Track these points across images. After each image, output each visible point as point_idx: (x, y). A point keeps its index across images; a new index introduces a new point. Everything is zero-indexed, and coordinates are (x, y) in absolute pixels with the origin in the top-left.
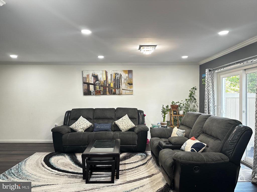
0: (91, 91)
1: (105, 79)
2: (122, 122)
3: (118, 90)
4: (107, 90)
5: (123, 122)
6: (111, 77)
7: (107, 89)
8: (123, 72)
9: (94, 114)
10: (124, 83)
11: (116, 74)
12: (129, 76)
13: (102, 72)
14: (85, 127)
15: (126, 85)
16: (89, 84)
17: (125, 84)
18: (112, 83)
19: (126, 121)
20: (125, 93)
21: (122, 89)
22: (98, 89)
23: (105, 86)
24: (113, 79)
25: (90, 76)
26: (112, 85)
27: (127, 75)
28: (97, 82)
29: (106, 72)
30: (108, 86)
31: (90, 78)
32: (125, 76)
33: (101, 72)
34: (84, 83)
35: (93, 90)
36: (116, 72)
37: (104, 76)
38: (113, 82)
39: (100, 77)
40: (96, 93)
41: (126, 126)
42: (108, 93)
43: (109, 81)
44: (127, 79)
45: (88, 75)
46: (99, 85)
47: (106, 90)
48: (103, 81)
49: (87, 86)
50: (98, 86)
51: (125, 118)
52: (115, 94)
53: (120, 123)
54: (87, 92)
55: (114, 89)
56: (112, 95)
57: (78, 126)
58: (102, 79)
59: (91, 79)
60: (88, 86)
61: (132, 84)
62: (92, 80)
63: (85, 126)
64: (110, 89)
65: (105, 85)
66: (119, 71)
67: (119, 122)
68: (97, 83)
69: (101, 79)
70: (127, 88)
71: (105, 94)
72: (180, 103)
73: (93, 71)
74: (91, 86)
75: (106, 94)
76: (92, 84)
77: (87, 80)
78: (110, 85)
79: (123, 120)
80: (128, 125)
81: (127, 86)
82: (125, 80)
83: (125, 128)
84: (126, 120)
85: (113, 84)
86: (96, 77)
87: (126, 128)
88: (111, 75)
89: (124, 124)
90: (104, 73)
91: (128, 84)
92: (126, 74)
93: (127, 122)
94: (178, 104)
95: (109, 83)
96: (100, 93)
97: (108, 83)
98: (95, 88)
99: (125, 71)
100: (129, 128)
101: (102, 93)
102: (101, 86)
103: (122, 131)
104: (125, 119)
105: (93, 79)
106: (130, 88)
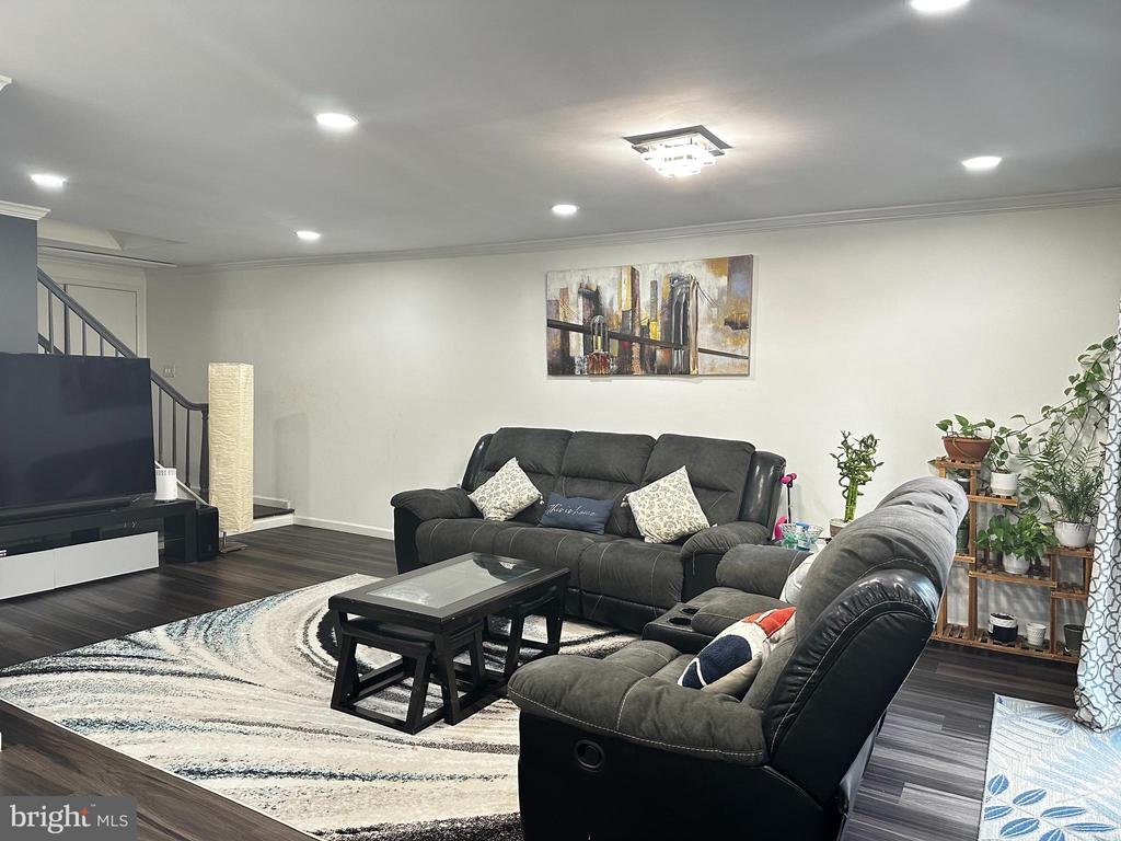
0: (573, 359)
1: (627, 305)
2: (653, 498)
3: (681, 353)
4: (636, 355)
5: (655, 500)
6: (654, 295)
7: (636, 348)
8: (704, 269)
9: (562, 454)
10: (710, 319)
11: (672, 280)
12: (735, 285)
13: (617, 276)
14: (510, 502)
15: (716, 329)
16: (566, 328)
17: (712, 325)
18: (656, 320)
19: (669, 500)
20: (712, 369)
21: (701, 350)
22: (599, 350)
23: (628, 336)
24: (660, 303)
25: (573, 294)
26: (656, 332)
27: (724, 281)
28: (597, 319)
29: (634, 273)
30: (637, 335)
31: (572, 304)
32: (711, 284)
33: (613, 274)
34: (551, 324)
35: (582, 354)
36: (673, 270)
37: (626, 293)
38: (659, 318)
39: (607, 296)
40: (593, 368)
41: (662, 519)
42: (636, 365)
43: (645, 313)
44: (725, 298)
45: (564, 292)
46: (604, 333)
47: (631, 353)
48: (620, 314)
49: (559, 337)
50: (599, 334)
51: (667, 484)
52: (665, 371)
53: (643, 503)
54: (559, 361)
55: (662, 348)
56: (653, 374)
57: (491, 496)
58: (616, 308)
59: (573, 309)
60: (562, 337)
61: (745, 325)
62: (577, 313)
63: (510, 498)
64: (646, 351)
65: (628, 332)
66: (686, 264)
67: (639, 499)
68: (594, 325)
69: (611, 304)
70: (719, 344)
71: (624, 370)
72: (997, 428)
73: (581, 273)
74: (573, 335)
75: (630, 373)
76: (576, 328)
77: (561, 310)
78: (645, 330)
79: (658, 492)
80: (675, 515)
81: (719, 336)
82: (714, 303)
83: (656, 527)
84: (669, 494)
85: (659, 328)
86: (592, 297)
87: (664, 530)
88: (654, 284)
89: (656, 510)
90: (626, 277)
91: (727, 323)
92: (721, 275)
93: (671, 503)
94: (986, 433)
95: (644, 324)
96: (606, 365)
97: (640, 321)
98: (588, 347)
99: (714, 264)
100: (676, 531)
101: (614, 367)
102: (613, 335)
103: (646, 540)
104: (665, 489)
105: (581, 308)
106: (736, 343)
